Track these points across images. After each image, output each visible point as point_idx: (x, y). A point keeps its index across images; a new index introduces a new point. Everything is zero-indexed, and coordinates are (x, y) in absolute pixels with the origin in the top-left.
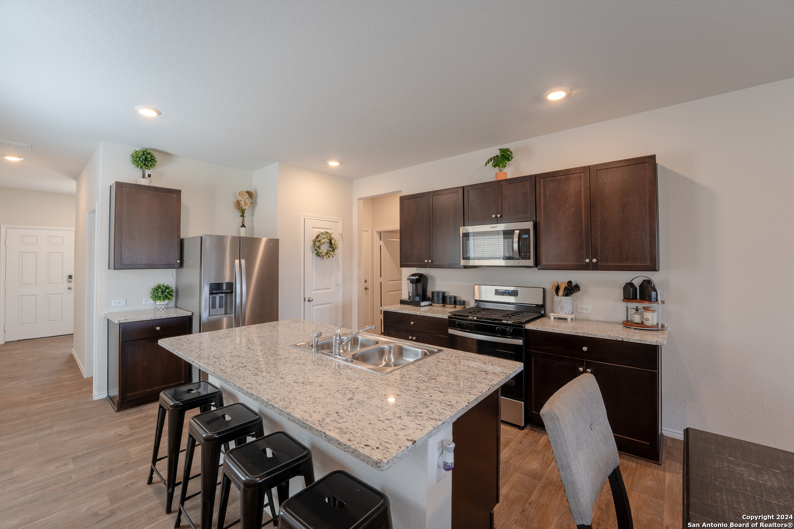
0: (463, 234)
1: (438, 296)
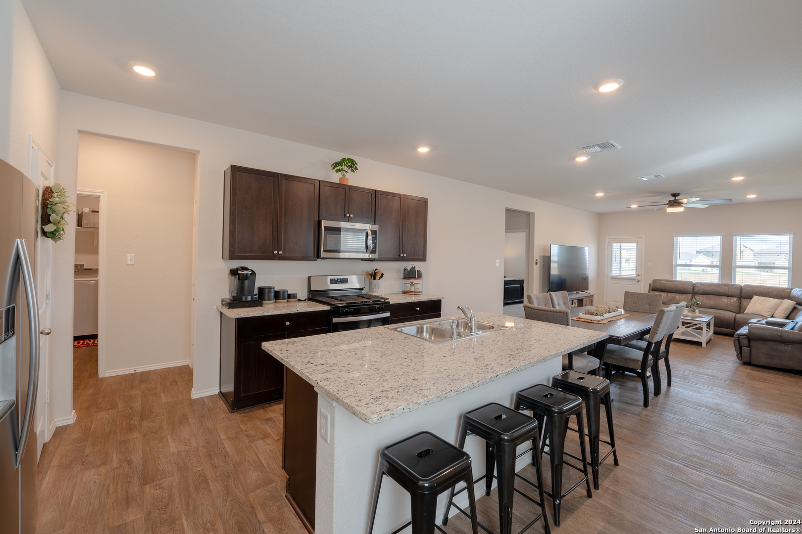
0: (325, 227)
1: (269, 292)
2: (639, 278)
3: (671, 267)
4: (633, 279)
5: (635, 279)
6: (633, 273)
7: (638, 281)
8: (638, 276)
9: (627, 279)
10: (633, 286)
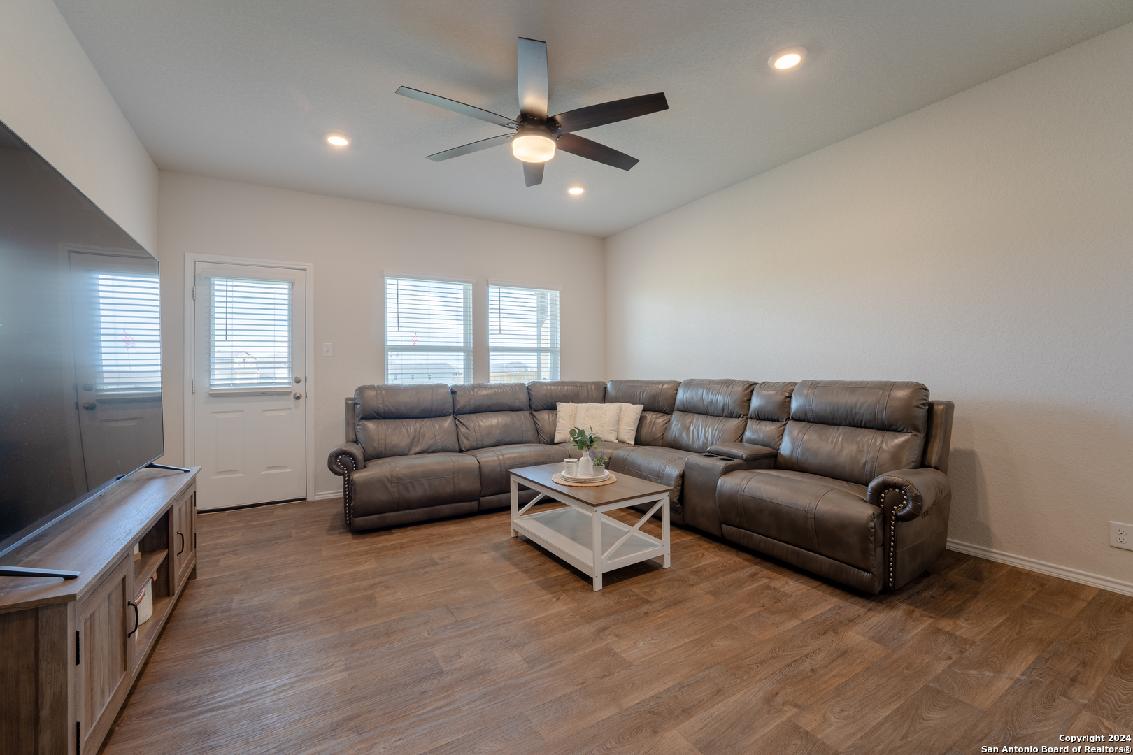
2: (299, 389)
3: (379, 351)
4: (281, 394)
5: (288, 393)
6: (282, 377)
7: (298, 398)
8: (298, 381)
9: (264, 394)
10: (284, 413)
